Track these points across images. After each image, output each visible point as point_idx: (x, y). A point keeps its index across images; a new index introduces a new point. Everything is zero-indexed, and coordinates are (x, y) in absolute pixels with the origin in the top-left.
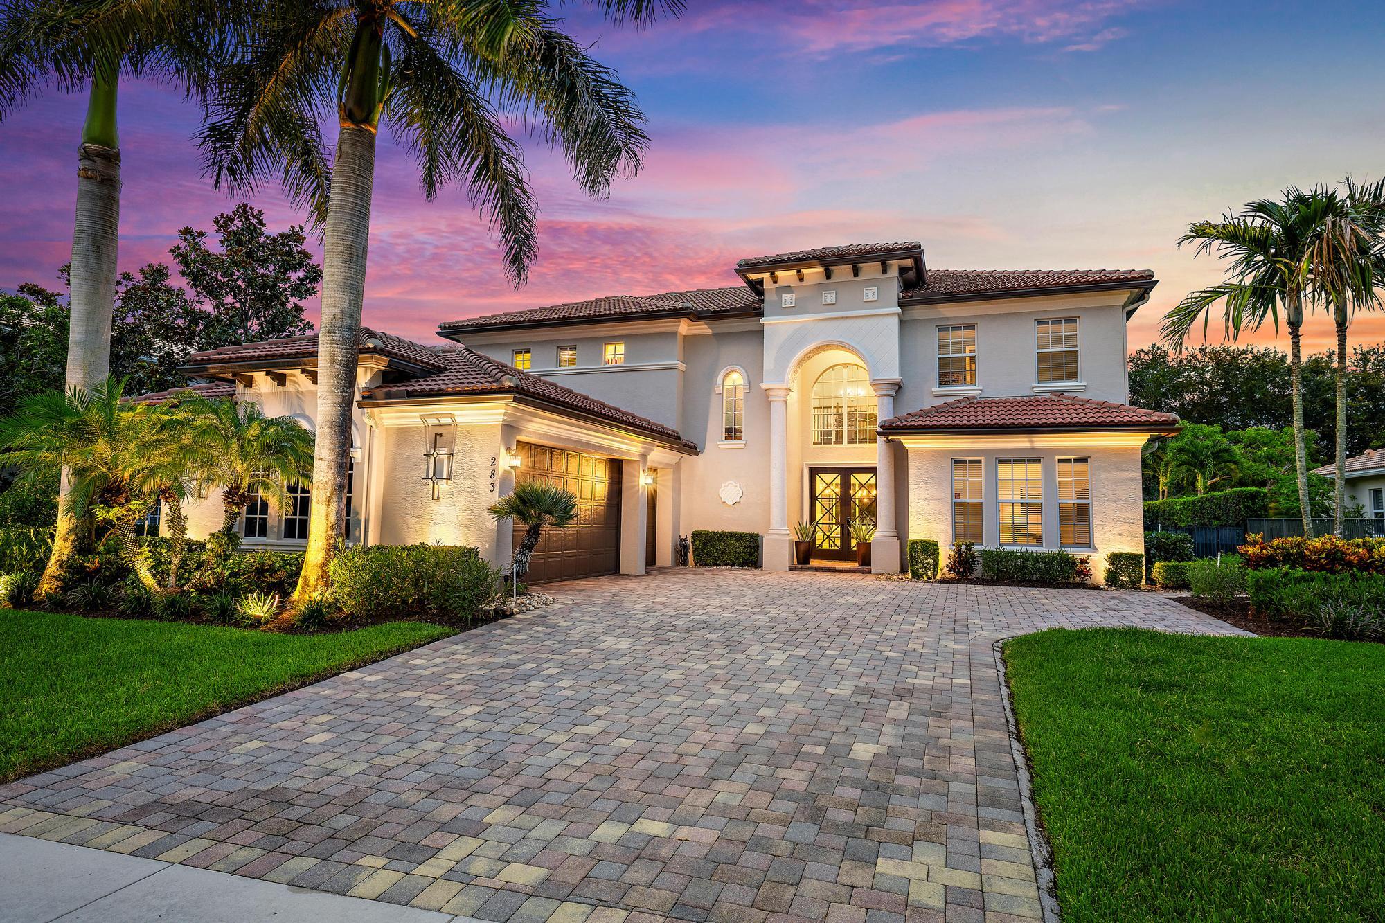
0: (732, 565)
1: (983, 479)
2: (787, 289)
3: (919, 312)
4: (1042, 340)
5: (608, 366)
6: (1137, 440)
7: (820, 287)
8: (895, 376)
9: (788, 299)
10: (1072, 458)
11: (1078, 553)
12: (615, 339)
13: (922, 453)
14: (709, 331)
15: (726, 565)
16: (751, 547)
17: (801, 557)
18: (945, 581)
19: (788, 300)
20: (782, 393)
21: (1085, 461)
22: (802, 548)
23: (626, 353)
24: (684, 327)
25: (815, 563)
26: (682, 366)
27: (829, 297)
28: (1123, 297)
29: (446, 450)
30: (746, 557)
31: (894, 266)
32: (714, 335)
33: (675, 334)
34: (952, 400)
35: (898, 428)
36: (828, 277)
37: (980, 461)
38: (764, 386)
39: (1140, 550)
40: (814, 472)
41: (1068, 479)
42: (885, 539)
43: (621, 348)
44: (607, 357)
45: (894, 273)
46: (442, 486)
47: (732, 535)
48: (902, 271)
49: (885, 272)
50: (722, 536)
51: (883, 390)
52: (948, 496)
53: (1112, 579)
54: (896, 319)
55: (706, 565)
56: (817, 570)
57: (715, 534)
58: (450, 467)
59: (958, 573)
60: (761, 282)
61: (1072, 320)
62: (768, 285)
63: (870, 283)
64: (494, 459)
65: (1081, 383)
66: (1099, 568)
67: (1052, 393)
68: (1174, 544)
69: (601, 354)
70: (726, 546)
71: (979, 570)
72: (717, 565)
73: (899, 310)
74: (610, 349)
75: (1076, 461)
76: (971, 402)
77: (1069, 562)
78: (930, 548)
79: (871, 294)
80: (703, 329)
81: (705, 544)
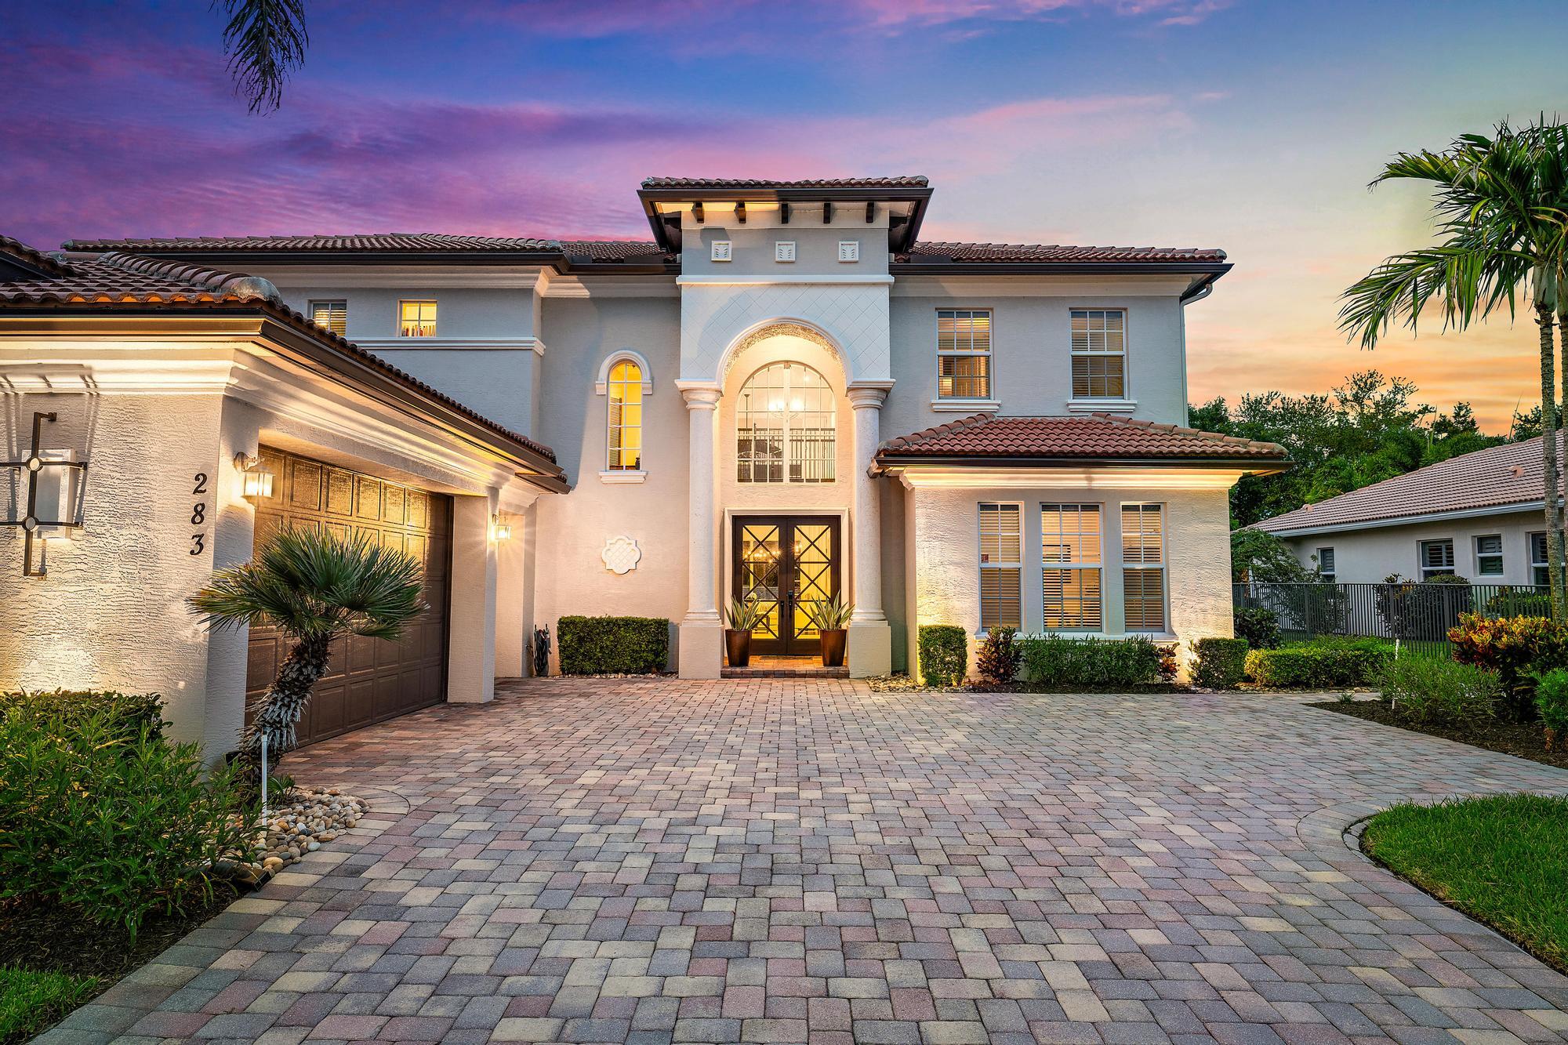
0: (627, 672)
1: (1022, 534)
2: (720, 233)
3: (917, 287)
4: (1078, 341)
5: (405, 338)
6: (1225, 480)
7: (771, 235)
8: (884, 377)
9: (720, 249)
10: (1140, 503)
11: (1160, 641)
12: (420, 294)
13: (935, 494)
14: (585, 293)
15: (617, 672)
16: (658, 642)
17: (736, 652)
18: (976, 688)
19: (722, 250)
20: (710, 397)
21: (1156, 508)
22: (738, 640)
23: (441, 318)
24: (544, 282)
25: (756, 663)
26: (539, 347)
27: (785, 250)
28: (1185, 283)
30: (651, 657)
31: (885, 208)
32: (593, 300)
33: (528, 292)
34: (963, 417)
35: (909, 454)
36: (785, 219)
37: (1016, 507)
38: (681, 384)
39: (1230, 634)
40: (740, 522)
41: (1135, 531)
42: (869, 624)
43: (430, 311)
44: (405, 325)
45: (882, 221)
47: (627, 623)
48: (895, 220)
49: (870, 218)
50: (609, 625)
51: (866, 398)
52: (975, 560)
53: (1205, 679)
54: (884, 294)
55: (583, 673)
56: (766, 675)
57: (599, 621)
59: (997, 675)
60: (676, 220)
61: (1116, 314)
62: (688, 224)
63: (848, 234)
65: (1129, 400)
66: (1186, 662)
67: (1095, 413)
68: (1259, 622)
69: (395, 317)
70: (617, 641)
71: (1022, 674)
72: (601, 672)
73: (891, 279)
74: (410, 311)
75: (1146, 508)
76: (987, 423)
77: (1148, 653)
78: (950, 639)
79: (849, 250)
80: (575, 288)
81: (581, 640)
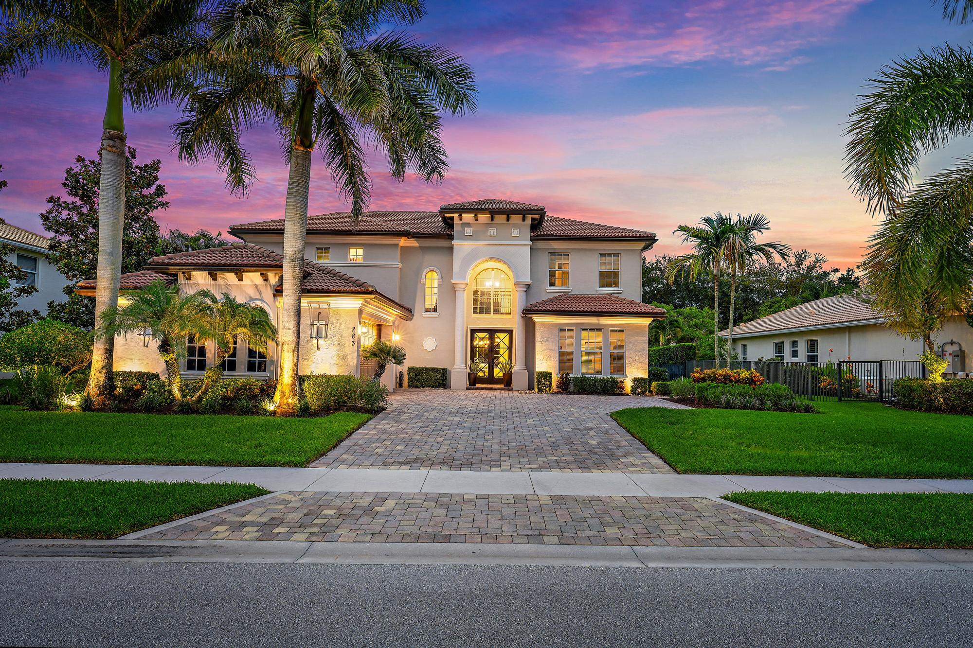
0: (432, 387)
1: (574, 339)
2: (468, 224)
3: (540, 244)
4: (602, 265)
5: (350, 262)
6: (647, 321)
7: (488, 226)
8: (528, 280)
9: (468, 231)
10: (617, 329)
11: (619, 378)
12: (356, 245)
13: (543, 325)
14: (417, 245)
15: (429, 387)
16: (443, 376)
17: (472, 381)
18: (555, 393)
19: (469, 231)
20: (463, 286)
21: (623, 331)
22: (472, 376)
23: (364, 255)
24: (403, 242)
25: (478, 385)
26: (400, 265)
27: (492, 232)
28: (642, 245)
29: (324, 322)
30: (441, 382)
31: (529, 218)
32: (420, 247)
33: (397, 245)
34: (556, 295)
35: (533, 310)
36: (492, 220)
37: (573, 330)
38: (453, 281)
39: (646, 376)
40: (473, 331)
41: (614, 339)
42: (521, 371)
43: (360, 251)
44: (351, 257)
45: (528, 221)
46: (321, 342)
47: (433, 369)
48: (533, 220)
49: (524, 220)
50: (426, 370)
51: (521, 287)
52: (557, 348)
53: (634, 390)
54: (529, 248)
55: (417, 387)
56: (482, 389)
57: (422, 368)
58: (326, 331)
59: (562, 389)
60: (452, 219)
61: (617, 255)
62: (456, 221)
63: (515, 226)
64: (354, 328)
65: (620, 289)
66: (628, 385)
67: (607, 294)
68: (660, 373)
69: (347, 254)
70: (429, 376)
71: (572, 388)
72: (423, 387)
73: (531, 243)
74: (353, 251)
75: (619, 331)
76: (566, 297)
77: (615, 382)
78: (547, 376)
79: (516, 232)
80: (414, 243)
81: (416, 375)
